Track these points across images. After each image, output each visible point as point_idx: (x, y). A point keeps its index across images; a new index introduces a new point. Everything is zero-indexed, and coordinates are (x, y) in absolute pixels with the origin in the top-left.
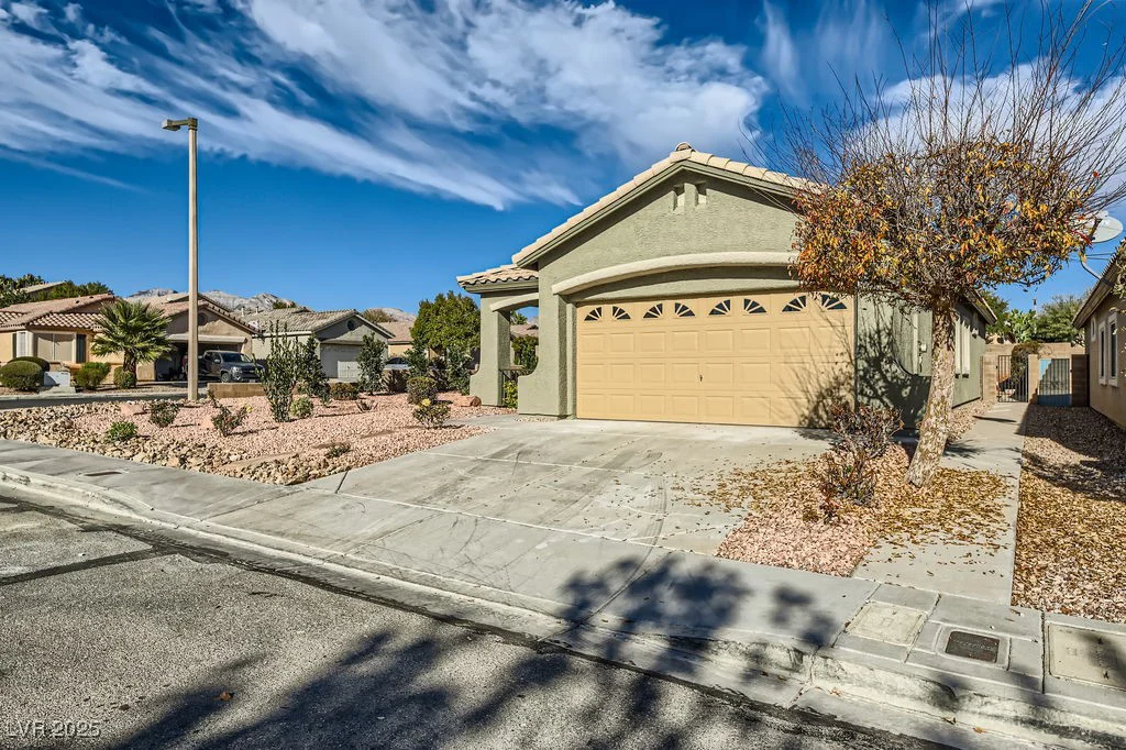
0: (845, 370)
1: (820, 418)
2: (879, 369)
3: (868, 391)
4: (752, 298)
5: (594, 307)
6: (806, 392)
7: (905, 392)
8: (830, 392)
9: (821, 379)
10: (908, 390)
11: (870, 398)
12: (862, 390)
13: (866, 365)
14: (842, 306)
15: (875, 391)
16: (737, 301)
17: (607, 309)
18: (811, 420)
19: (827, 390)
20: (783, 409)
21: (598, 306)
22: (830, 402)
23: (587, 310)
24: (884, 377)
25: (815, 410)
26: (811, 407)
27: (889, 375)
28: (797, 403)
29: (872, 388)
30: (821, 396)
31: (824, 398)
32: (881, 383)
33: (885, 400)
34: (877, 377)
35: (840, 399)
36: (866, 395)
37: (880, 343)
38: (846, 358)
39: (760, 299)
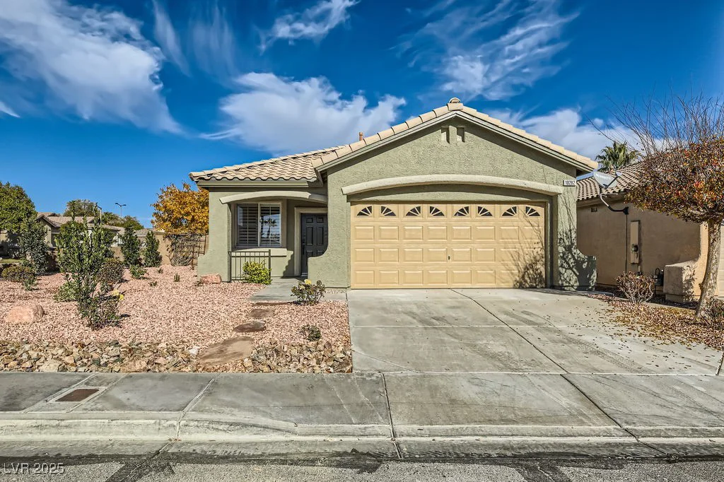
0: (539, 253)
1: (526, 281)
2: (570, 251)
3: (565, 265)
4: (484, 206)
5: (366, 206)
6: (517, 266)
7: (585, 266)
8: (531, 266)
9: (526, 258)
10: (586, 264)
11: (566, 269)
12: (562, 264)
13: (564, 250)
14: (537, 214)
15: (569, 266)
16: (473, 208)
17: (376, 208)
18: (521, 283)
19: (530, 265)
20: (503, 276)
21: (369, 205)
22: (531, 272)
23: (360, 207)
24: (573, 257)
25: (523, 277)
26: (521, 275)
27: (576, 256)
28: (512, 273)
29: (568, 263)
30: (527, 269)
31: (528, 269)
32: (572, 260)
33: (574, 270)
34: (570, 257)
35: (537, 270)
36: (564, 267)
37: (571, 237)
38: (540, 245)
39: (489, 207)
